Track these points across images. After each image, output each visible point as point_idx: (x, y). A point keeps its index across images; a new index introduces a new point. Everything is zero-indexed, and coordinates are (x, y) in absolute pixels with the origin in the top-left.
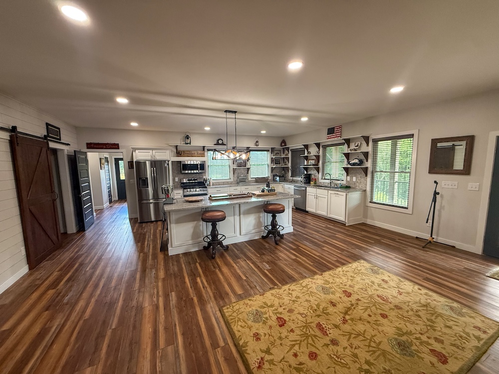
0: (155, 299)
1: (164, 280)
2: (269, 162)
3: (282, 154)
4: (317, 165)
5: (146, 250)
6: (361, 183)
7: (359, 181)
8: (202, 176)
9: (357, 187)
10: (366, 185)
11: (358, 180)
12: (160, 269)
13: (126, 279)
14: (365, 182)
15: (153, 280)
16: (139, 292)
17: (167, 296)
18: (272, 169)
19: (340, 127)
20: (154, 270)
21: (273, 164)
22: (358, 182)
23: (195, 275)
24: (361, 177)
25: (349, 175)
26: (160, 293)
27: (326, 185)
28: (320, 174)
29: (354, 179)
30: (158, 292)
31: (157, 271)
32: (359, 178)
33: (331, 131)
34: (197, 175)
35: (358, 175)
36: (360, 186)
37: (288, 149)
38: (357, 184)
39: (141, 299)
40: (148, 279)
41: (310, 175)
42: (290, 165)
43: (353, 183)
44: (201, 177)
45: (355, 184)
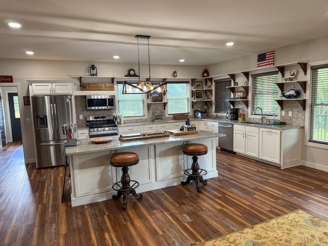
1: (66, 236)
2: (189, 95)
3: (204, 86)
4: (246, 98)
5: (45, 200)
6: (298, 118)
7: (296, 117)
8: (112, 112)
9: (294, 124)
10: (304, 120)
11: (294, 115)
12: (61, 223)
13: (22, 235)
14: (303, 117)
18: (193, 104)
19: (273, 52)
20: (55, 224)
21: (194, 98)
22: (294, 117)
23: (102, 230)
24: (298, 112)
25: (284, 109)
27: (257, 121)
28: (250, 108)
29: (290, 114)
31: (58, 225)
32: (296, 113)
33: (262, 58)
34: (106, 111)
35: (294, 109)
36: (297, 122)
37: (211, 80)
38: (294, 120)
40: (48, 236)
41: (237, 110)
42: (213, 98)
44: (110, 114)
45: (291, 119)
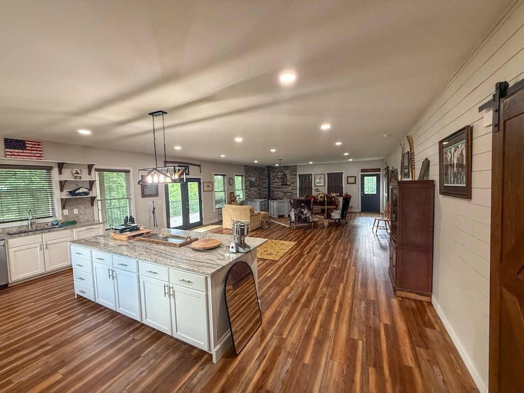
0: (302, 276)
6: (86, 214)
7: (83, 213)
9: (82, 220)
10: (93, 214)
11: (81, 212)
14: (92, 212)
15: (295, 289)
16: (308, 284)
17: (294, 275)
19: (39, 144)
22: (81, 214)
24: (85, 208)
26: (297, 278)
29: (76, 211)
30: (298, 279)
32: (83, 209)
35: (80, 206)
36: (85, 218)
38: (81, 216)
39: (309, 280)
43: (75, 216)
45: (77, 217)
